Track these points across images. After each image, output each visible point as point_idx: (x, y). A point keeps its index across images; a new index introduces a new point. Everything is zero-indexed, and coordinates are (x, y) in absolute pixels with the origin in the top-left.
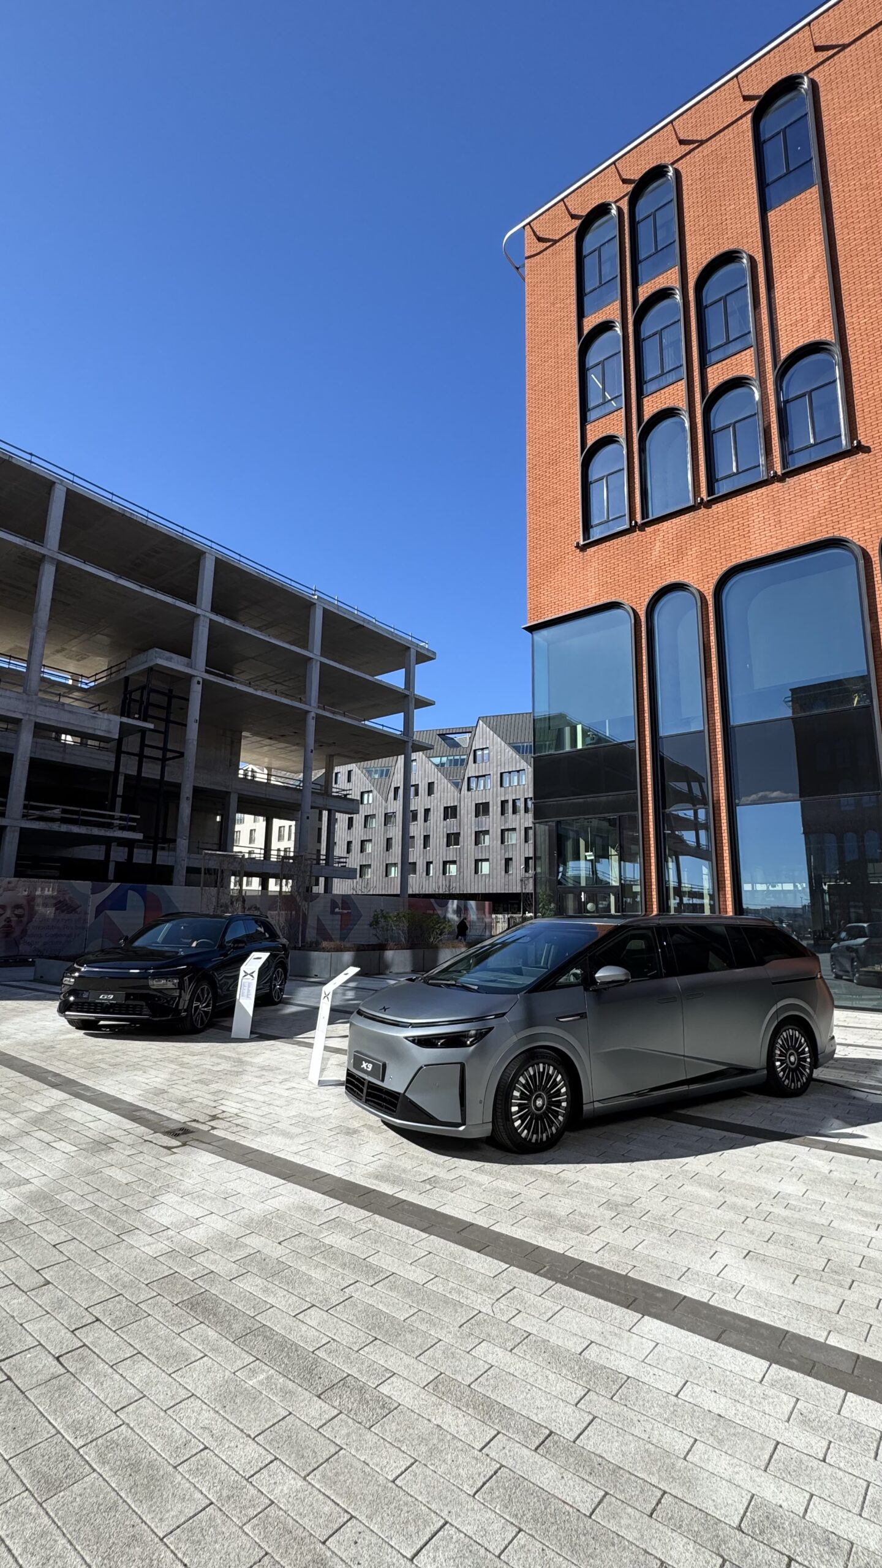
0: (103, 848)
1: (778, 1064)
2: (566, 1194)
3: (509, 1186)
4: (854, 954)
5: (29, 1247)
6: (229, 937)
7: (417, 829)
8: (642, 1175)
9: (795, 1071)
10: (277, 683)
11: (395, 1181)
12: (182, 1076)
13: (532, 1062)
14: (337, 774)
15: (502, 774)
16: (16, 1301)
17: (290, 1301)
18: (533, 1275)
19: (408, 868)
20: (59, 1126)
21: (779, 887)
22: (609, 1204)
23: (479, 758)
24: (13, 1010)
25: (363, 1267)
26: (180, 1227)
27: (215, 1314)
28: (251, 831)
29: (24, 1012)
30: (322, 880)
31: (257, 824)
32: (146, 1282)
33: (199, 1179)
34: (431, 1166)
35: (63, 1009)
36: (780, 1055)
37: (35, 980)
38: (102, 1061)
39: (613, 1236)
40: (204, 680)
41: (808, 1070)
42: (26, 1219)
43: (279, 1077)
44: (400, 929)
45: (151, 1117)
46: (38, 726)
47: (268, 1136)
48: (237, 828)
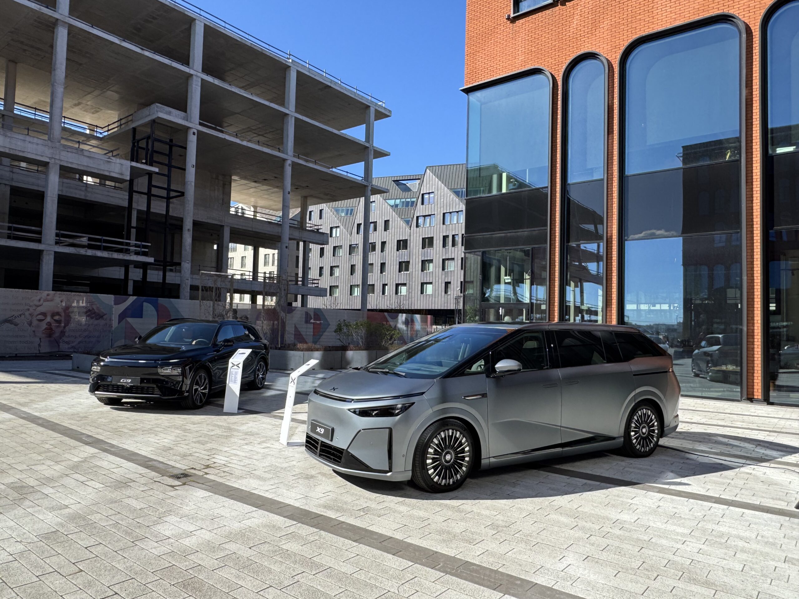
0: (123, 269)
1: (633, 433)
2: (462, 519)
3: (422, 513)
4: (709, 358)
5: (68, 548)
6: (221, 339)
7: (375, 258)
8: (520, 508)
9: (646, 439)
10: (259, 135)
11: (339, 509)
12: (184, 438)
13: (444, 429)
14: (310, 212)
15: (444, 214)
16: (58, 582)
17: (255, 583)
18: (430, 569)
19: (368, 288)
20: (91, 471)
21: (658, 307)
22: (494, 526)
23: (426, 201)
24: (56, 391)
25: (309, 563)
26: (178, 537)
27: (200, 591)
28: (242, 257)
29: (64, 392)
30: (299, 297)
31: (246, 252)
32: (152, 571)
33: (194, 507)
34: (366, 500)
35: (94, 389)
36: (635, 428)
37: (73, 370)
38: (124, 427)
39: (493, 546)
40: (198, 131)
41: (655, 439)
42: (65, 531)
43: (258, 440)
44: (359, 335)
45: (161, 466)
46: (62, 168)
47: (247, 479)
48: (230, 255)
